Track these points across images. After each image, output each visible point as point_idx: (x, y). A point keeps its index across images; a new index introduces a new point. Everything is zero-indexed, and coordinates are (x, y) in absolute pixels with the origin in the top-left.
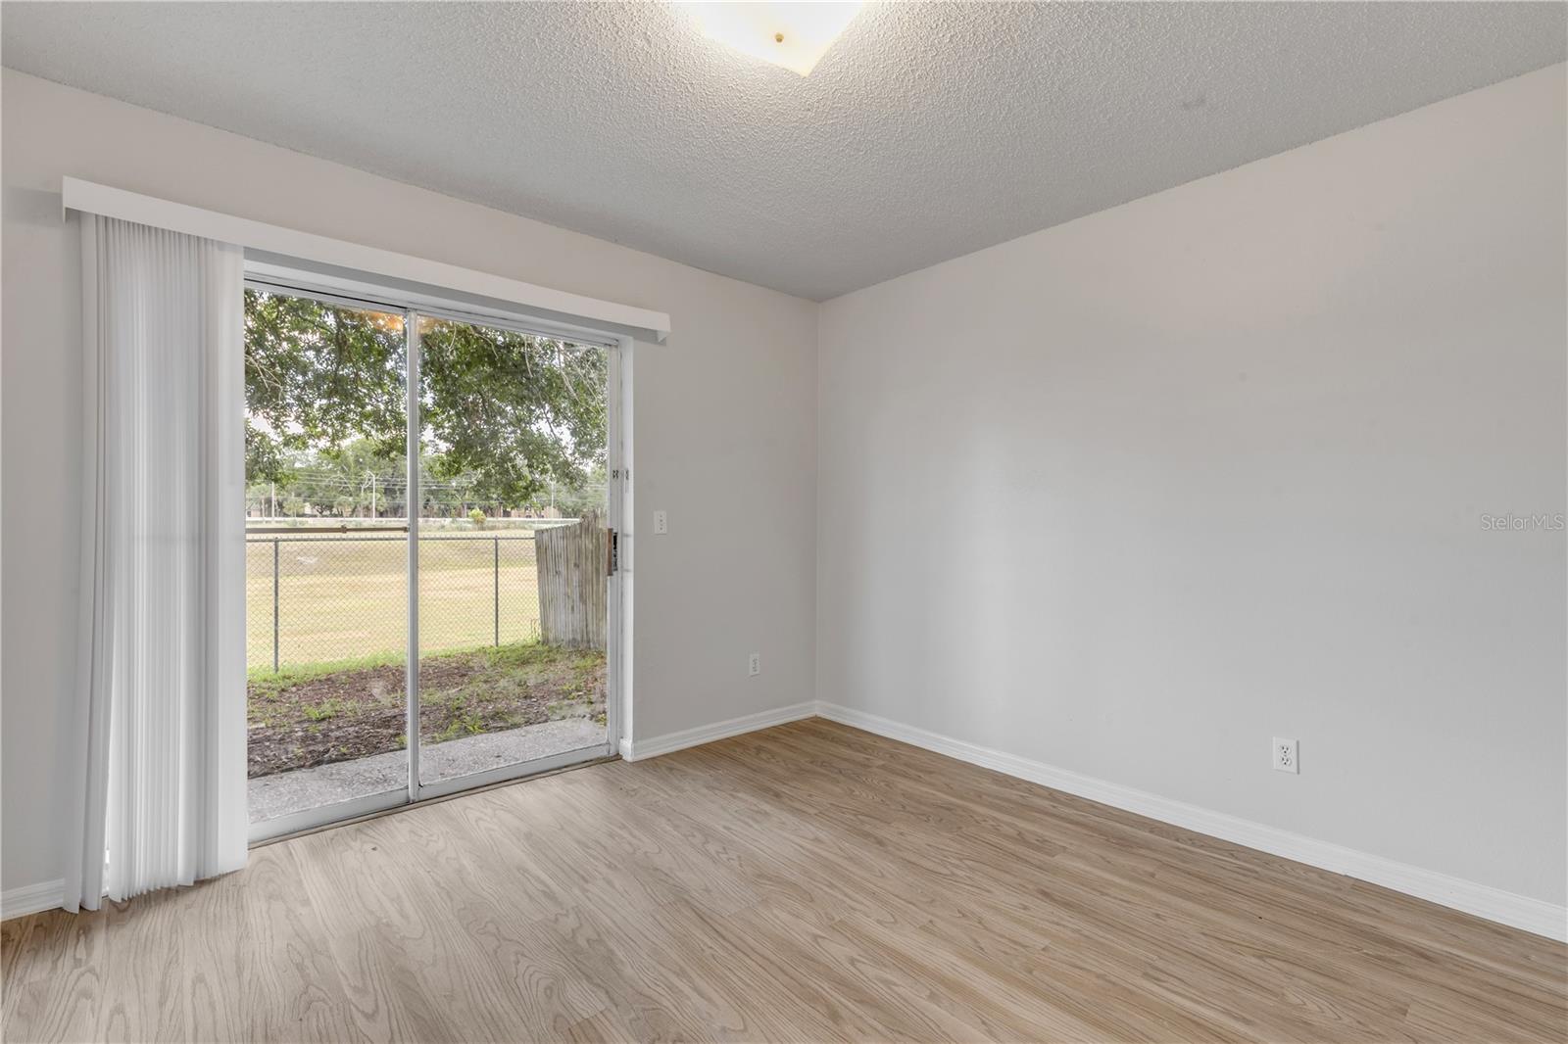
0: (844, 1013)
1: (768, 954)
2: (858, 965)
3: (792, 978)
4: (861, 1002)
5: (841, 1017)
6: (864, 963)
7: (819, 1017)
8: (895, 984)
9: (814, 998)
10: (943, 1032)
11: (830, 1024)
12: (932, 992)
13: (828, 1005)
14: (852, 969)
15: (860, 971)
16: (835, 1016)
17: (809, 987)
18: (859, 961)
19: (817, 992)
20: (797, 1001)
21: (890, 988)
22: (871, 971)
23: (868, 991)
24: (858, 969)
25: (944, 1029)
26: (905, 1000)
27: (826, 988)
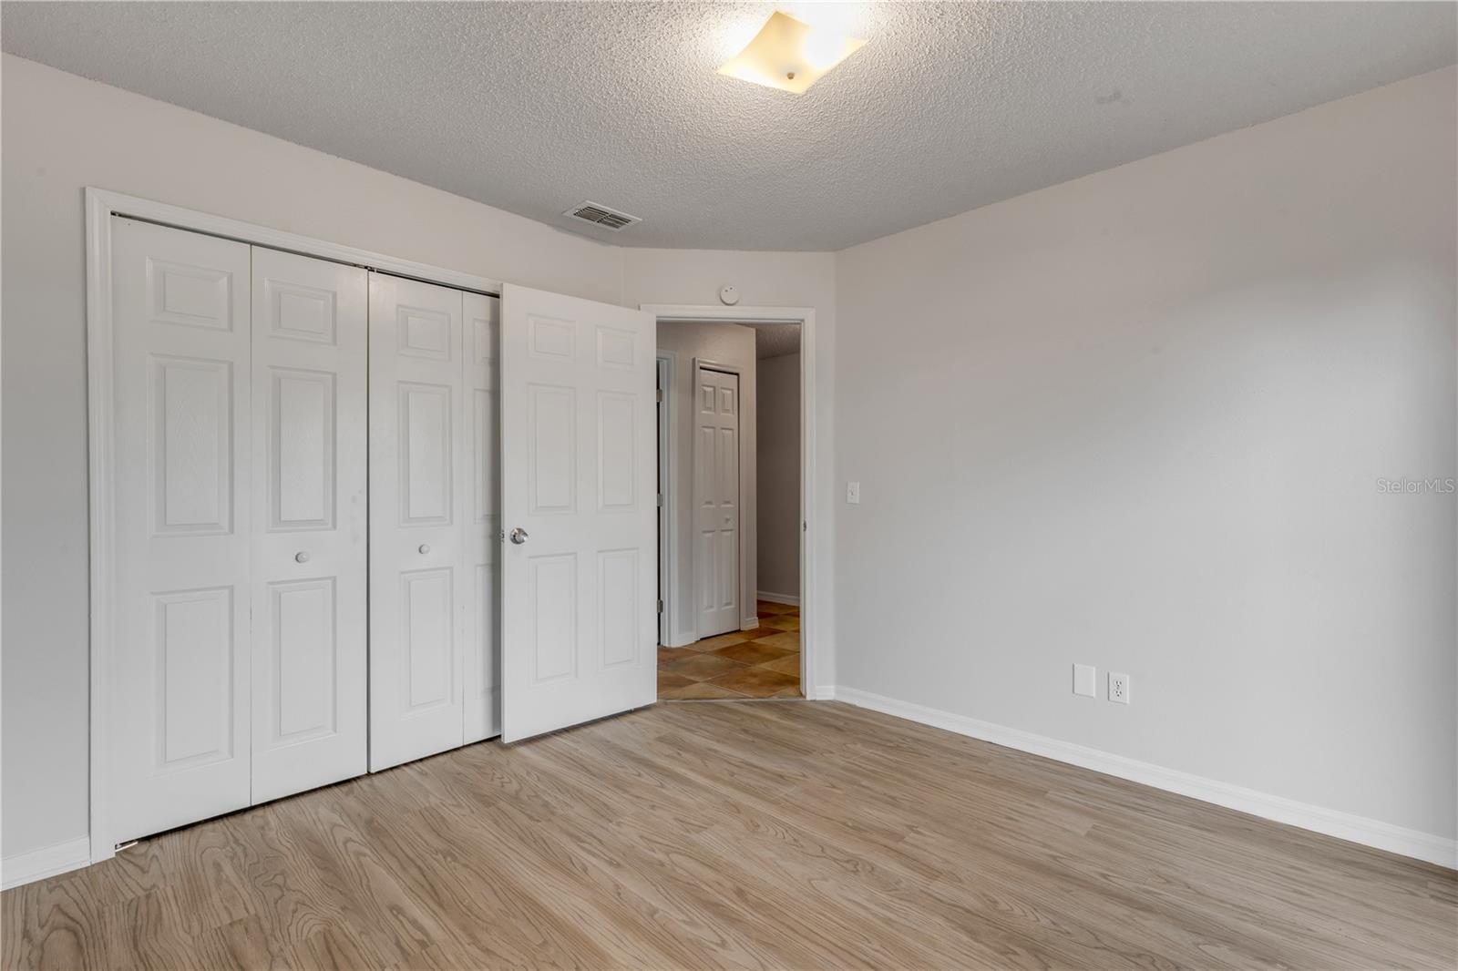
0: (734, 897)
1: (813, 947)
2: (717, 940)
3: (783, 923)
4: (717, 905)
5: (735, 892)
6: (711, 942)
7: (753, 892)
8: (684, 922)
9: (759, 906)
10: (655, 885)
11: (744, 888)
12: (652, 916)
13: (746, 901)
14: (725, 936)
15: (717, 934)
16: (740, 893)
17: (764, 916)
18: (717, 944)
19: (756, 911)
20: (773, 903)
21: (690, 918)
22: (706, 935)
23: (711, 915)
24: (719, 936)
25: (654, 888)
26: (679, 908)
27: (749, 915)
